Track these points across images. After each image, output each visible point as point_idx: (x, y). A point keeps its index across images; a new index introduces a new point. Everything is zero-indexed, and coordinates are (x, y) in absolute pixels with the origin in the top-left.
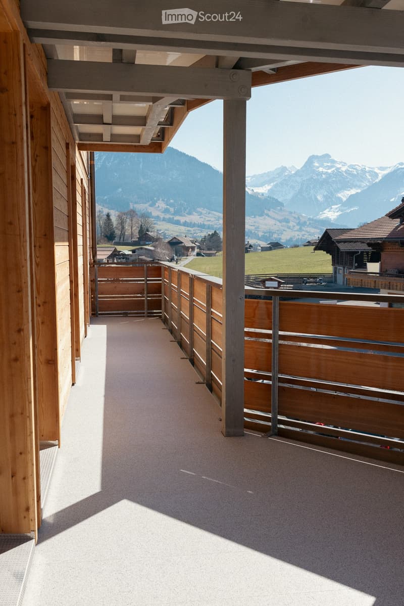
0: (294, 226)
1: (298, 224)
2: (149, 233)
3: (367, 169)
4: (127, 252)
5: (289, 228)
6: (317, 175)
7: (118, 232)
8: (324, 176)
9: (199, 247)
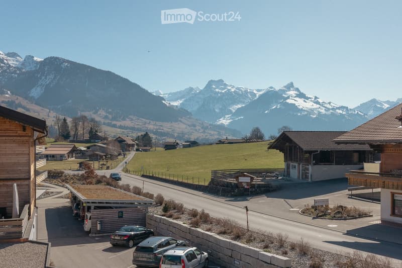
0: (199, 129)
1: (202, 128)
2: (99, 134)
3: (249, 90)
4: (83, 149)
5: (196, 130)
6: (215, 94)
7: (72, 133)
8: (219, 95)
9: (137, 145)
